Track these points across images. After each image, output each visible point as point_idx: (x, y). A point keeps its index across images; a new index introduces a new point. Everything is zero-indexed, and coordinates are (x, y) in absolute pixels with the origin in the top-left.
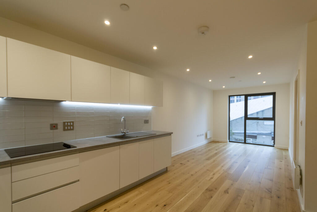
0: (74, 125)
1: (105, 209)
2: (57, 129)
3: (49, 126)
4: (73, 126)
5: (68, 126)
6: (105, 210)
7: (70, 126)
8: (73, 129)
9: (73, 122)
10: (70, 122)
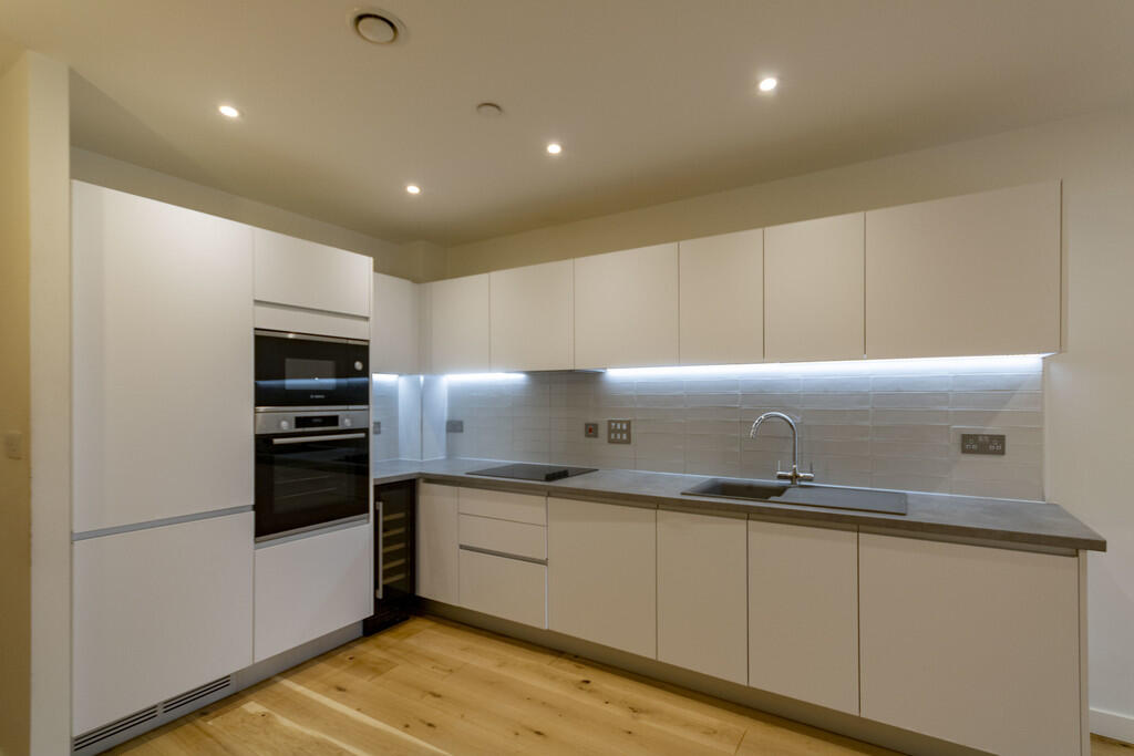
0: (632, 431)
1: (586, 679)
2: (596, 436)
3: (582, 428)
4: (628, 432)
5: (616, 431)
6: (588, 682)
7: (621, 431)
8: (628, 442)
9: (629, 423)
10: (621, 422)
